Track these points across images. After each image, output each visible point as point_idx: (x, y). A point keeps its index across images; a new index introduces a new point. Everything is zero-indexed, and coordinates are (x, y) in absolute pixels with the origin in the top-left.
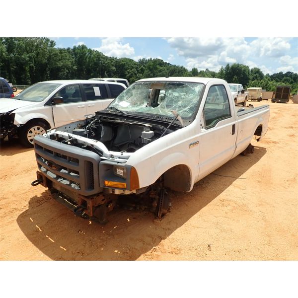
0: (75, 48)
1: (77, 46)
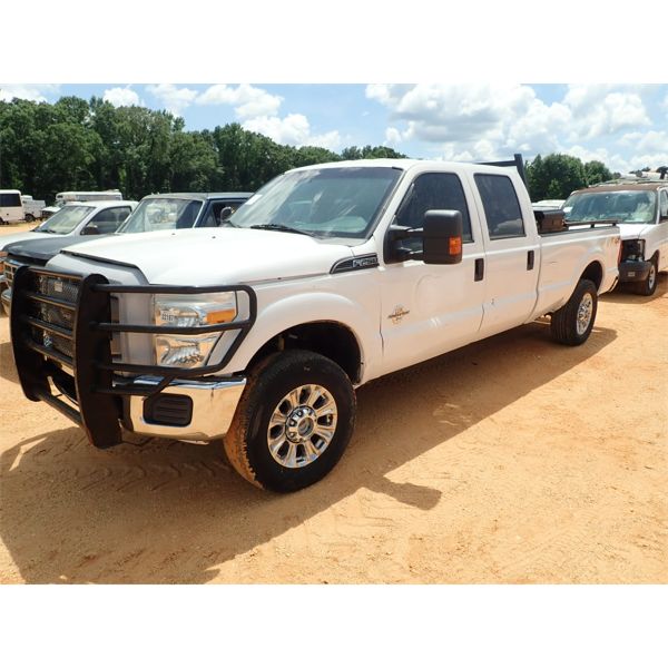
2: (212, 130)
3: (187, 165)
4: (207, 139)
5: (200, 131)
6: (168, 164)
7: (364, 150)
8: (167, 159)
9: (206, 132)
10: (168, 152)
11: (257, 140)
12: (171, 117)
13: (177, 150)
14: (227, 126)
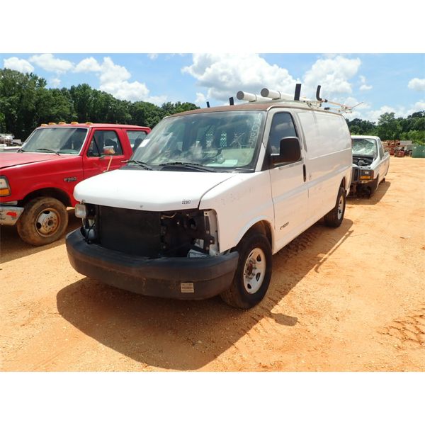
0: (73, 88)
1: (76, 86)
2: (69, 88)
3: (48, 111)
4: (65, 94)
5: (60, 88)
6: (33, 111)
7: (176, 105)
8: (32, 107)
9: (64, 90)
10: (33, 101)
11: (101, 96)
12: (36, 78)
13: (40, 100)
14: (79, 86)
